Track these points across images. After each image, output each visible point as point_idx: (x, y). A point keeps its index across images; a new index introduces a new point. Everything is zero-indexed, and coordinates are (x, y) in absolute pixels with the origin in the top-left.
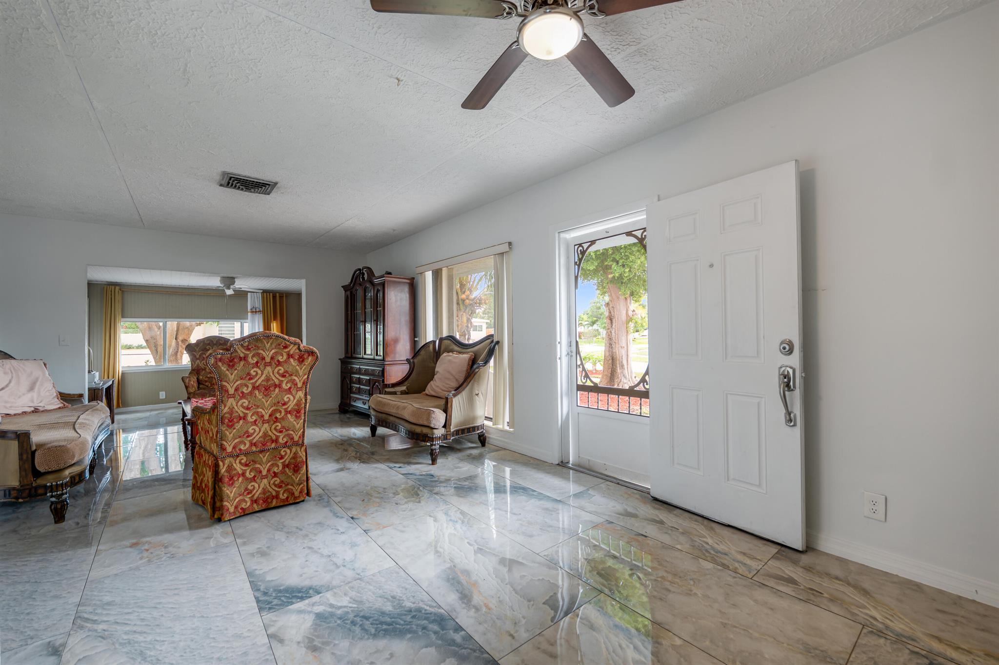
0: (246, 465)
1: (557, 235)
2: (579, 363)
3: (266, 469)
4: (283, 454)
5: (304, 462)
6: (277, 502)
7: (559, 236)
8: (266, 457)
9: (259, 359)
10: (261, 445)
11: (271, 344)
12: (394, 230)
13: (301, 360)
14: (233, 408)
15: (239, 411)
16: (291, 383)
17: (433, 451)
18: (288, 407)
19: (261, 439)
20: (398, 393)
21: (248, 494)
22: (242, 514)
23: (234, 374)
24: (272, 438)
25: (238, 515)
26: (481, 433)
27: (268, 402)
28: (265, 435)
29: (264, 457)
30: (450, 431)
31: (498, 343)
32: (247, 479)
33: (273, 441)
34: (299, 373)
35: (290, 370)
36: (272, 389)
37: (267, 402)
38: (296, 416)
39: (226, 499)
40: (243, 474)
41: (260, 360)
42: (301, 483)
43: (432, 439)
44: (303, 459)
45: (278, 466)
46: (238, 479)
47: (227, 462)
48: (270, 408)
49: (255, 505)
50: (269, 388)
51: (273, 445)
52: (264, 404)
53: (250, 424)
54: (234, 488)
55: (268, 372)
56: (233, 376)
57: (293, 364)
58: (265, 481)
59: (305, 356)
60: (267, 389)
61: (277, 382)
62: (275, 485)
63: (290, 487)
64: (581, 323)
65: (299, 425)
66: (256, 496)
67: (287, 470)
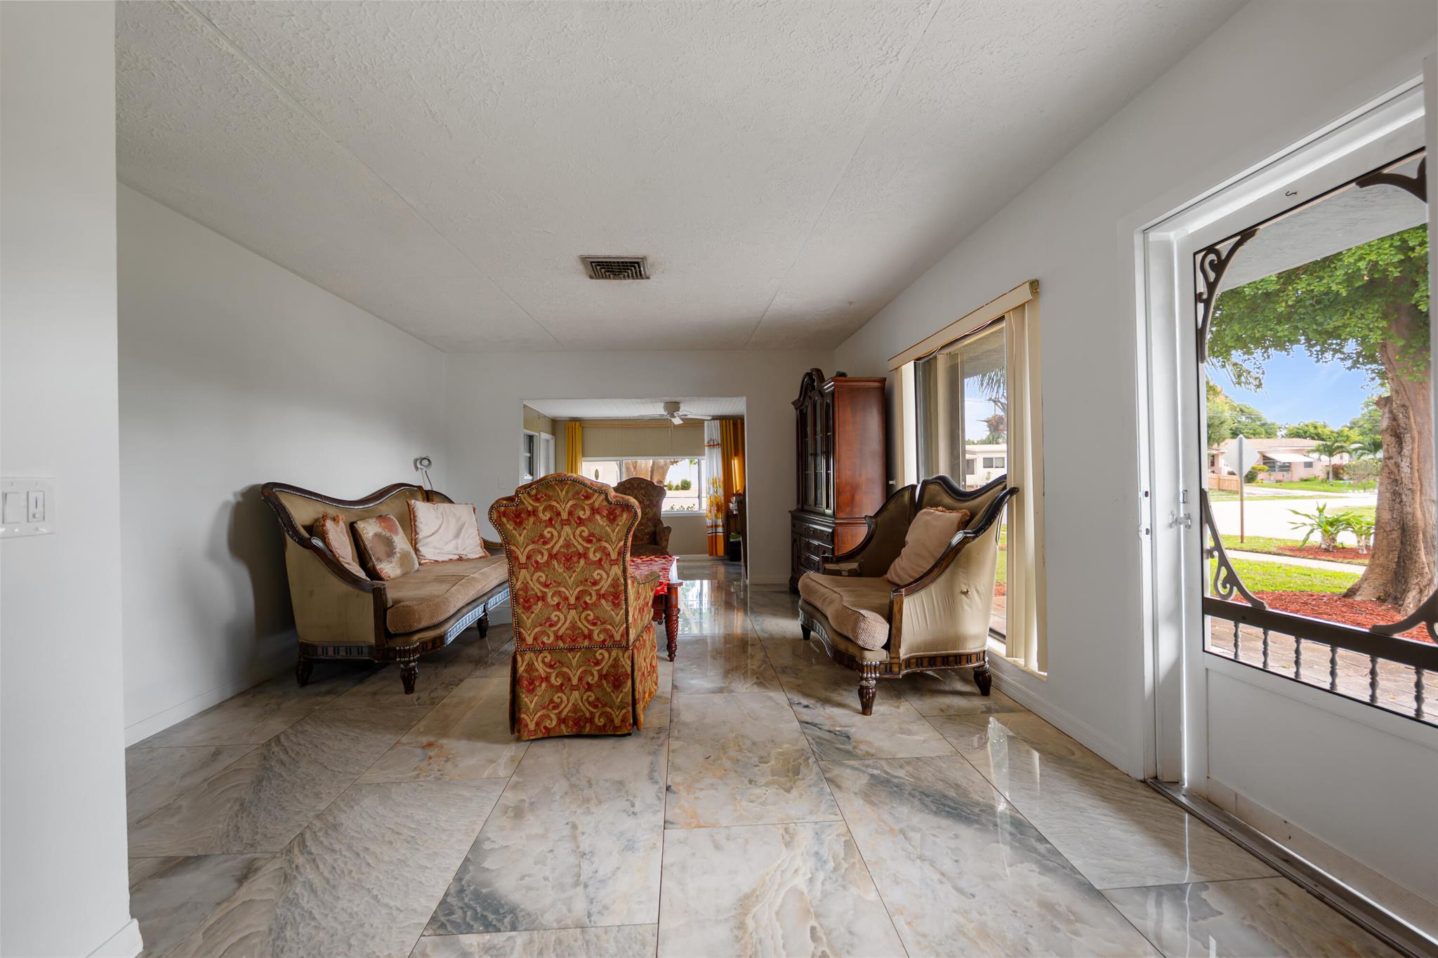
0: (551, 666)
1: (1138, 239)
2: (1209, 543)
3: (577, 677)
4: (599, 657)
5: (628, 674)
6: (591, 729)
7: (1145, 241)
8: (576, 659)
9: (552, 514)
10: (569, 640)
11: (567, 492)
12: (850, 303)
13: (612, 518)
14: (528, 582)
15: (535, 588)
16: (601, 553)
17: (863, 689)
18: (601, 588)
19: (569, 632)
20: (844, 573)
21: (554, 708)
22: (546, 735)
23: (523, 535)
24: (583, 632)
25: (541, 736)
26: (979, 667)
27: (572, 578)
28: (573, 626)
29: (574, 658)
30: (899, 658)
31: (1014, 491)
32: (552, 686)
33: (585, 637)
34: (610, 538)
35: (597, 532)
36: (575, 559)
37: (570, 578)
38: (614, 604)
39: (523, 710)
40: (547, 679)
41: (554, 517)
42: (624, 708)
43: (861, 668)
44: (626, 671)
45: (592, 675)
46: (540, 685)
47: (527, 657)
48: (576, 588)
49: (563, 727)
50: (571, 557)
51: (586, 643)
52: (567, 581)
53: (552, 608)
54: (535, 696)
55: (568, 535)
56: (522, 538)
57: (601, 523)
58: (576, 694)
59: (618, 512)
60: (569, 558)
61: (581, 550)
62: (590, 703)
63: (608, 709)
64: (1342, 447)
65: (619, 616)
66: (564, 713)
67: (604, 682)
